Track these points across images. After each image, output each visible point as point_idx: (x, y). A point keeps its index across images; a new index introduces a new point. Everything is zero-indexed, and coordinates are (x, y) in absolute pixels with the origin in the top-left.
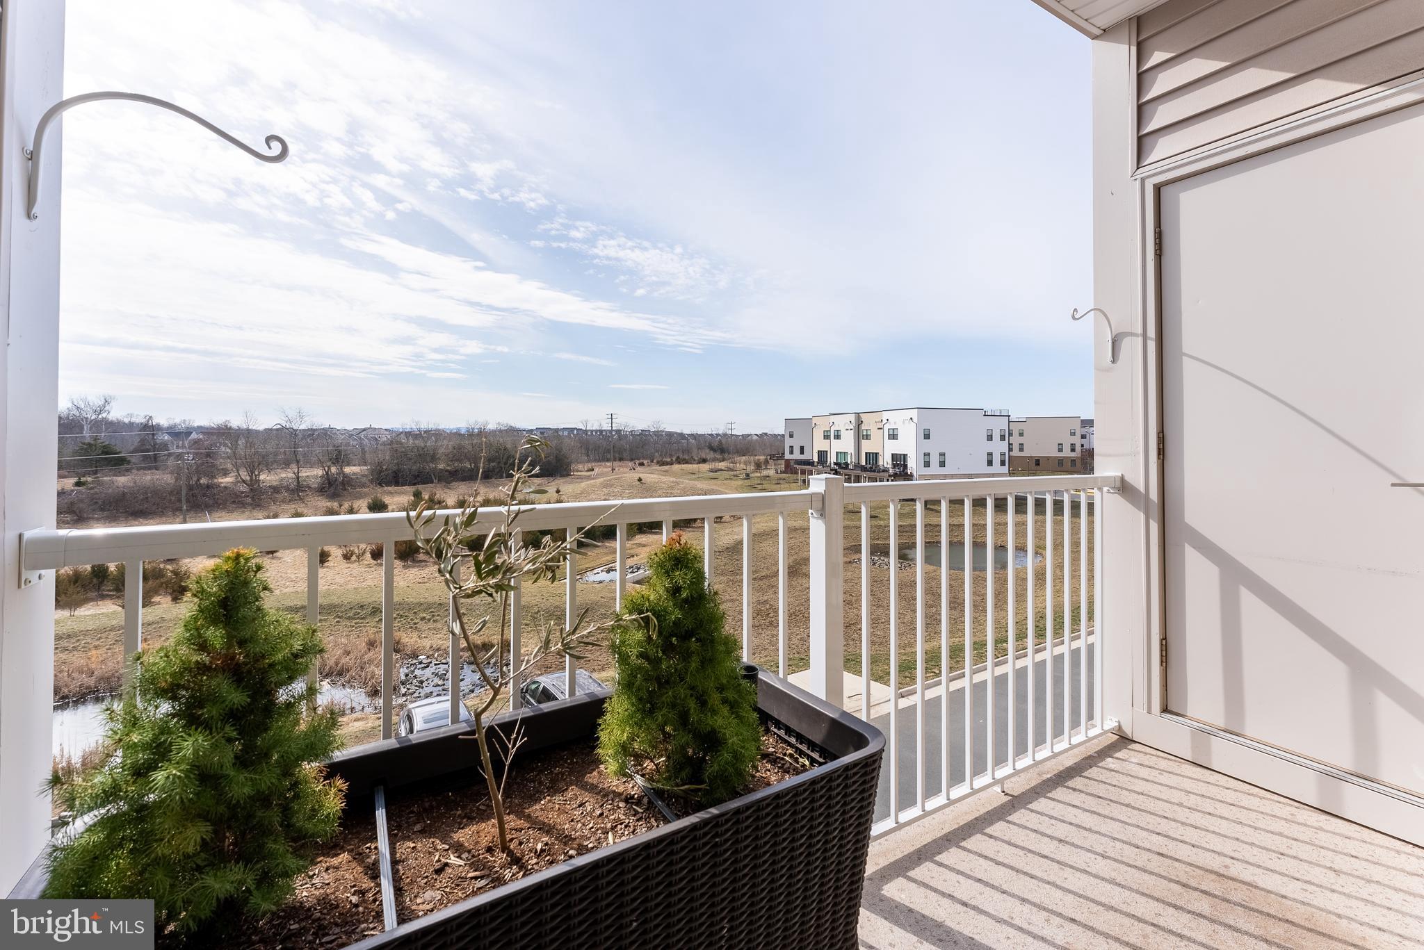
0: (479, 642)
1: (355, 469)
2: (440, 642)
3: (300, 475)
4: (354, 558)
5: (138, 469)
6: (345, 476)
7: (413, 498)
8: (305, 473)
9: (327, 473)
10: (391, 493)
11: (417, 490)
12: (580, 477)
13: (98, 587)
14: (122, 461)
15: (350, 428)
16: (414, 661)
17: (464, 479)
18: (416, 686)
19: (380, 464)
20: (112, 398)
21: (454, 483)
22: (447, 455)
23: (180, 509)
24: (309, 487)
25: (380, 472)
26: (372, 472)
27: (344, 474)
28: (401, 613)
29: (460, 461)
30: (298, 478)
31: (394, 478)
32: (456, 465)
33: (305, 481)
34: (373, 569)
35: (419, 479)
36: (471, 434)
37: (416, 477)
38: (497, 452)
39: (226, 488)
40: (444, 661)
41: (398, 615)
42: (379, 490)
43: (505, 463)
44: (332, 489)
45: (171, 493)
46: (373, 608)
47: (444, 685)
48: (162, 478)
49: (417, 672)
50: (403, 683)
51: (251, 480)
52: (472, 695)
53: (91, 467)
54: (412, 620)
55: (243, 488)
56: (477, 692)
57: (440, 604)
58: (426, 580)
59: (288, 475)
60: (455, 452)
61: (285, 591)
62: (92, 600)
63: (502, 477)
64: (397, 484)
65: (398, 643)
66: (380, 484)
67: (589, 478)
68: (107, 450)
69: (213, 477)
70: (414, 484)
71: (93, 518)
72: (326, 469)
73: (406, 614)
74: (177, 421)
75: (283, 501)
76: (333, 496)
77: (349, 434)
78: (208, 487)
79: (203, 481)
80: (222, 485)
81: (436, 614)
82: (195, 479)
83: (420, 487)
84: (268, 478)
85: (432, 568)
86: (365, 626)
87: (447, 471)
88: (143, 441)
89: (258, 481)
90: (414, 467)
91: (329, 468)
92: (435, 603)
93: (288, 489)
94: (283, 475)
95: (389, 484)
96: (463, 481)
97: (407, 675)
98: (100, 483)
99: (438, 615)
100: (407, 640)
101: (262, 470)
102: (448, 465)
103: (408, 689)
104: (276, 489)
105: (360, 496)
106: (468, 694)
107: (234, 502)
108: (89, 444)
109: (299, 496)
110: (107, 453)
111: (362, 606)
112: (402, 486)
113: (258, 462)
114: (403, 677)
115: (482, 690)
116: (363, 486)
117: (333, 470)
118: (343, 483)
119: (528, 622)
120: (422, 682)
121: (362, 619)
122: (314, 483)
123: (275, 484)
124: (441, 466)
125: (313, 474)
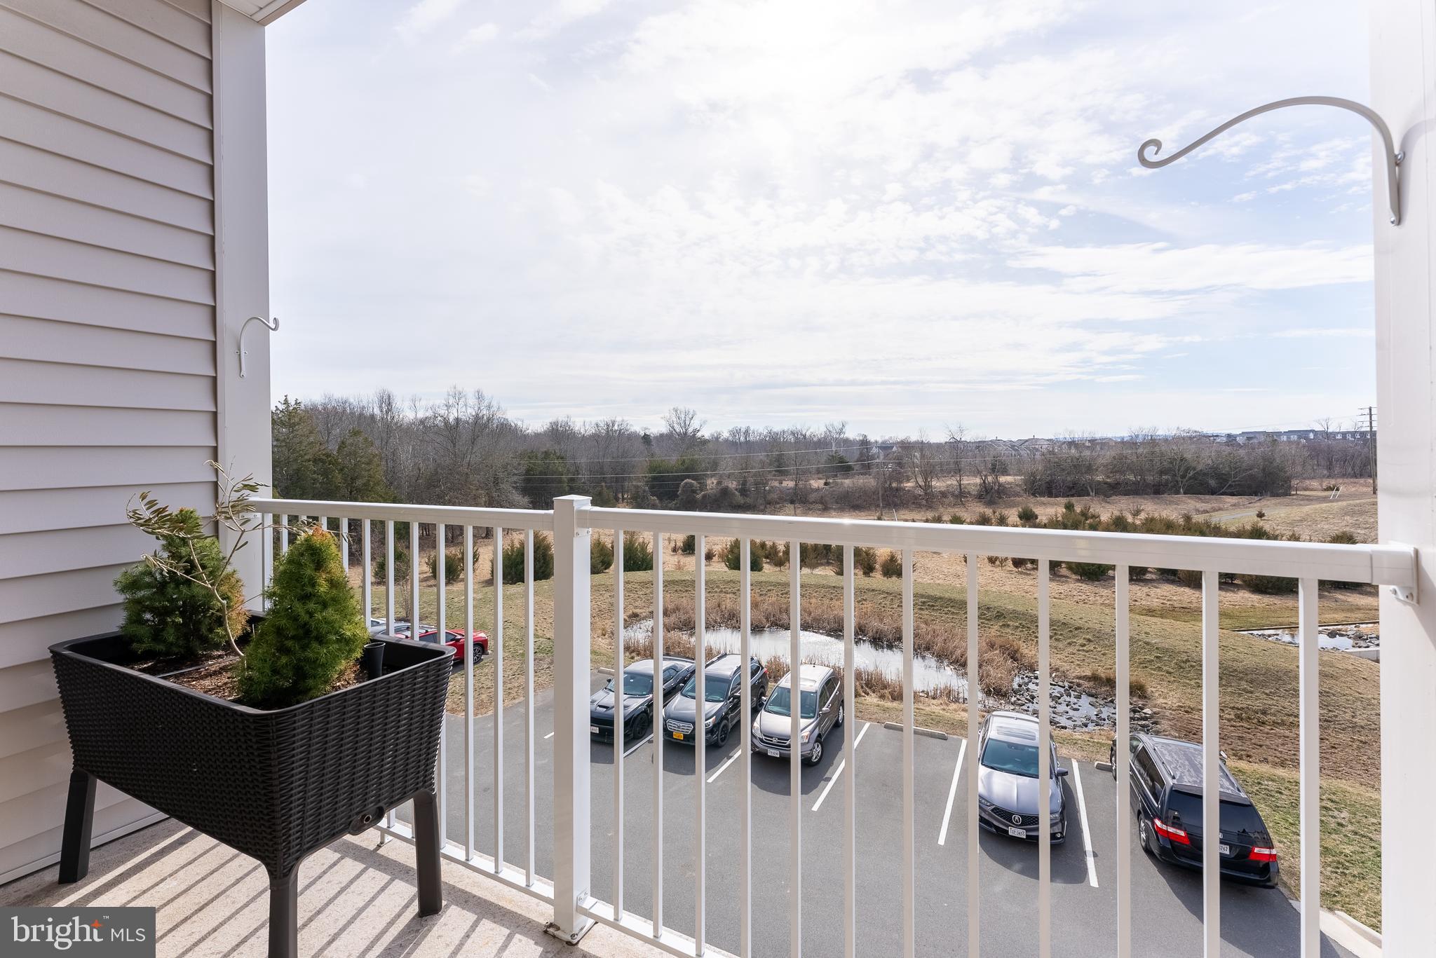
0: (1103, 675)
1: (1009, 479)
2: (1059, 663)
3: (962, 482)
4: (998, 563)
5: (859, 474)
6: (1000, 485)
7: (1064, 510)
8: (965, 481)
9: (984, 482)
10: (1044, 504)
11: (1069, 503)
12: (1310, 500)
13: (826, 556)
14: (849, 468)
15: (1014, 439)
16: (1030, 675)
17: (1127, 493)
18: (1026, 699)
19: (1033, 474)
20: (846, 423)
21: (1114, 497)
22: (1105, 466)
23: (878, 506)
24: (969, 493)
25: (1034, 482)
26: (1026, 482)
27: (999, 483)
28: (1024, 623)
29: (1122, 472)
30: (960, 485)
31: (1046, 487)
32: (1118, 477)
33: (965, 488)
34: (1013, 576)
35: (1074, 491)
36: (1132, 444)
37: (1070, 488)
38: (1172, 463)
39: (909, 491)
40: (1061, 684)
41: (1020, 624)
42: (1032, 499)
43: (1183, 477)
44: (988, 497)
45: (874, 493)
46: (998, 612)
47: (1055, 708)
48: (867, 482)
49: (1031, 686)
50: (1015, 692)
51: (925, 484)
52: (1085, 729)
53: (833, 472)
54: (1033, 632)
55: (920, 492)
56: (1091, 727)
57: (1064, 624)
58: (1062, 596)
59: (952, 482)
60: (1115, 462)
61: (938, 582)
62: (822, 564)
63: (1177, 493)
64: (1050, 495)
65: (1016, 651)
66: (1034, 495)
67: (1325, 499)
68: (841, 460)
69: (901, 482)
70: (1068, 496)
71: (832, 508)
72: (984, 478)
73: (1029, 625)
74: (887, 438)
75: (949, 505)
76: (990, 503)
77: (1012, 445)
78: (897, 489)
79: (894, 485)
80: (907, 489)
81: (1059, 633)
82: (888, 483)
83: (1074, 500)
84: (938, 484)
85: (1072, 585)
86: (990, 628)
87: (1106, 483)
88: (861, 454)
89: (930, 487)
90: (1069, 479)
91: (986, 476)
92: (1059, 621)
93: (953, 495)
94: (949, 483)
95: (1042, 495)
96: (1125, 495)
97: (1020, 686)
98: (837, 484)
99: (1061, 634)
100: (1026, 651)
101: (932, 478)
102: (1108, 477)
103: (1019, 700)
104: (943, 494)
105: (1012, 505)
106: (1080, 726)
107: (914, 503)
108: (833, 456)
109: (961, 501)
110: (842, 462)
111: (988, 608)
112: (1056, 497)
113: (929, 472)
114: (1016, 686)
115: (1096, 728)
116: (1017, 495)
117: (990, 479)
118: (998, 492)
119: (1172, 671)
120: (1033, 697)
121: (988, 620)
122: (974, 490)
123: (943, 489)
124: (1100, 478)
125: (972, 482)
